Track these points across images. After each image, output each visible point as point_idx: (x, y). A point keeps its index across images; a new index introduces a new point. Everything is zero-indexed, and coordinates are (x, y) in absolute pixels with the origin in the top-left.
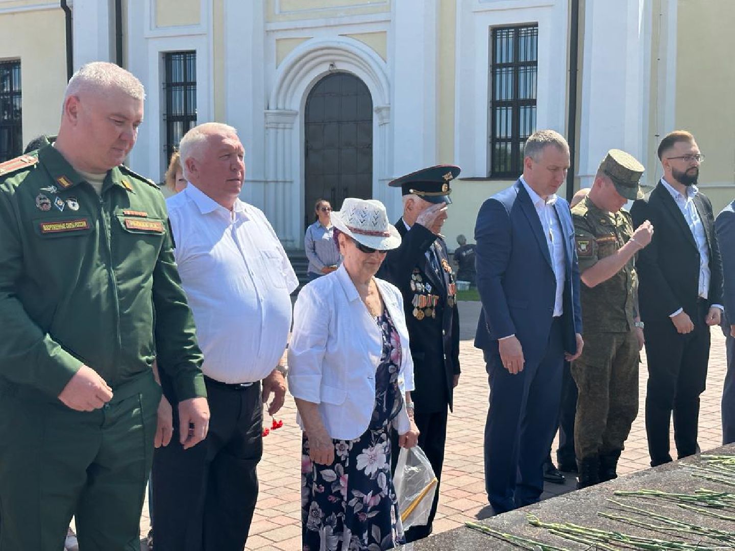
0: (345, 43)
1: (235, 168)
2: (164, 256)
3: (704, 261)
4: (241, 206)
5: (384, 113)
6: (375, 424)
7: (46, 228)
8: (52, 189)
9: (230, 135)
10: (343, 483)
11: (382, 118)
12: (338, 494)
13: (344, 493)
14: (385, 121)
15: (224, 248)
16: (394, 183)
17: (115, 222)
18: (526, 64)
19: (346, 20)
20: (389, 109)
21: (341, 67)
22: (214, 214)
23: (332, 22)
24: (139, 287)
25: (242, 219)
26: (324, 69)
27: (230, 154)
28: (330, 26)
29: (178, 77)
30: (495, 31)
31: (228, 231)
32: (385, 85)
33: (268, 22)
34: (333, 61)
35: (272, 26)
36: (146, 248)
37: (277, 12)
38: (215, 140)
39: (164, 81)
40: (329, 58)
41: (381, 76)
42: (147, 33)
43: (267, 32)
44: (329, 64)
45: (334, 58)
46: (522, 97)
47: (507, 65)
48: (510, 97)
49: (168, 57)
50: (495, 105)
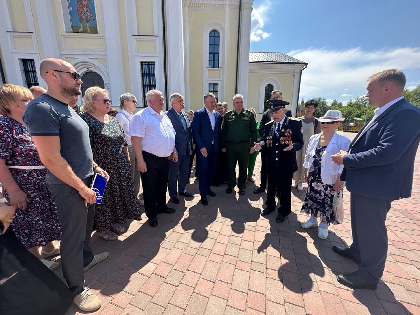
0: (91, 61)
5: (108, 85)
11: (107, 87)
14: (108, 88)
18: (152, 74)
19: (90, 53)
20: (109, 84)
21: (91, 69)
23: (85, 53)
26: (85, 70)
28: (85, 55)
29: (30, 69)
30: (142, 63)
32: (107, 76)
33: (60, 50)
34: (88, 67)
35: (63, 52)
37: (64, 48)
39: (23, 69)
40: (87, 66)
41: (106, 74)
42: (12, 51)
43: (61, 54)
44: (87, 69)
45: (88, 66)
46: (151, 84)
47: (146, 74)
48: (148, 84)
49: (24, 61)
50: (144, 86)
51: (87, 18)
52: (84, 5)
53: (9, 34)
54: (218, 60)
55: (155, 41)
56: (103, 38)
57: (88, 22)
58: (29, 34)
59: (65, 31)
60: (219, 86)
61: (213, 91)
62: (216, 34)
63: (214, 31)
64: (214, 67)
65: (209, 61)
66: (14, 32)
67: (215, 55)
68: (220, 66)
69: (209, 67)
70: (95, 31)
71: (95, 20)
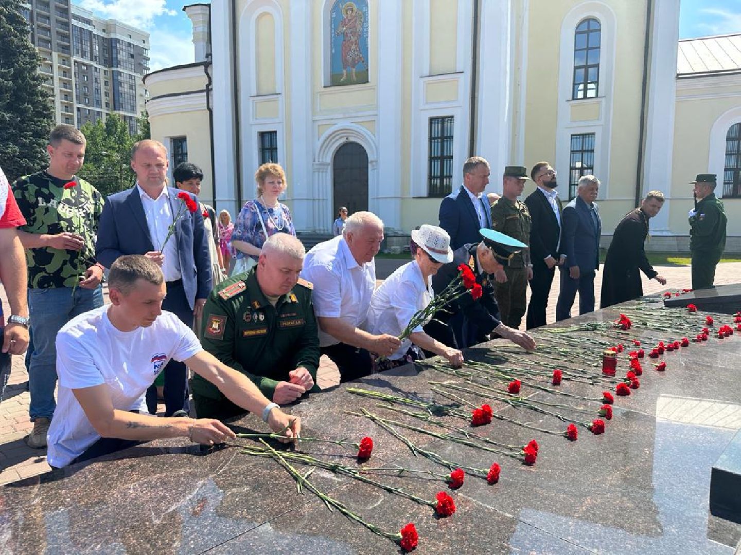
0: (354, 126)
5: (374, 163)
11: (373, 166)
14: (375, 167)
18: (447, 137)
19: (354, 115)
20: (376, 161)
21: (352, 139)
23: (347, 116)
26: (343, 141)
28: (346, 118)
29: (268, 145)
30: (432, 120)
32: (374, 147)
33: (314, 116)
34: (348, 136)
35: (316, 118)
37: (318, 110)
39: (260, 147)
40: (345, 135)
41: (373, 145)
42: (251, 122)
43: (313, 121)
44: (345, 138)
45: (348, 134)
46: (445, 154)
47: (438, 138)
48: (439, 155)
49: (262, 135)
50: (431, 159)
51: (354, 60)
52: (352, 43)
53: (252, 99)
54: (596, 80)
55: (457, 81)
56: (374, 89)
57: (354, 67)
58: (276, 96)
59: (323, 85)
60: (598, 139)
61: (582, 151)
62: (593, 26)
63: (588, 20)
64: (585, 97)
65: (575, 84)
66: (257, 96)
67: (590, 70)
68: (599, 95)
69: (573, 99)
70: (363, 78)
71: (365, 61)
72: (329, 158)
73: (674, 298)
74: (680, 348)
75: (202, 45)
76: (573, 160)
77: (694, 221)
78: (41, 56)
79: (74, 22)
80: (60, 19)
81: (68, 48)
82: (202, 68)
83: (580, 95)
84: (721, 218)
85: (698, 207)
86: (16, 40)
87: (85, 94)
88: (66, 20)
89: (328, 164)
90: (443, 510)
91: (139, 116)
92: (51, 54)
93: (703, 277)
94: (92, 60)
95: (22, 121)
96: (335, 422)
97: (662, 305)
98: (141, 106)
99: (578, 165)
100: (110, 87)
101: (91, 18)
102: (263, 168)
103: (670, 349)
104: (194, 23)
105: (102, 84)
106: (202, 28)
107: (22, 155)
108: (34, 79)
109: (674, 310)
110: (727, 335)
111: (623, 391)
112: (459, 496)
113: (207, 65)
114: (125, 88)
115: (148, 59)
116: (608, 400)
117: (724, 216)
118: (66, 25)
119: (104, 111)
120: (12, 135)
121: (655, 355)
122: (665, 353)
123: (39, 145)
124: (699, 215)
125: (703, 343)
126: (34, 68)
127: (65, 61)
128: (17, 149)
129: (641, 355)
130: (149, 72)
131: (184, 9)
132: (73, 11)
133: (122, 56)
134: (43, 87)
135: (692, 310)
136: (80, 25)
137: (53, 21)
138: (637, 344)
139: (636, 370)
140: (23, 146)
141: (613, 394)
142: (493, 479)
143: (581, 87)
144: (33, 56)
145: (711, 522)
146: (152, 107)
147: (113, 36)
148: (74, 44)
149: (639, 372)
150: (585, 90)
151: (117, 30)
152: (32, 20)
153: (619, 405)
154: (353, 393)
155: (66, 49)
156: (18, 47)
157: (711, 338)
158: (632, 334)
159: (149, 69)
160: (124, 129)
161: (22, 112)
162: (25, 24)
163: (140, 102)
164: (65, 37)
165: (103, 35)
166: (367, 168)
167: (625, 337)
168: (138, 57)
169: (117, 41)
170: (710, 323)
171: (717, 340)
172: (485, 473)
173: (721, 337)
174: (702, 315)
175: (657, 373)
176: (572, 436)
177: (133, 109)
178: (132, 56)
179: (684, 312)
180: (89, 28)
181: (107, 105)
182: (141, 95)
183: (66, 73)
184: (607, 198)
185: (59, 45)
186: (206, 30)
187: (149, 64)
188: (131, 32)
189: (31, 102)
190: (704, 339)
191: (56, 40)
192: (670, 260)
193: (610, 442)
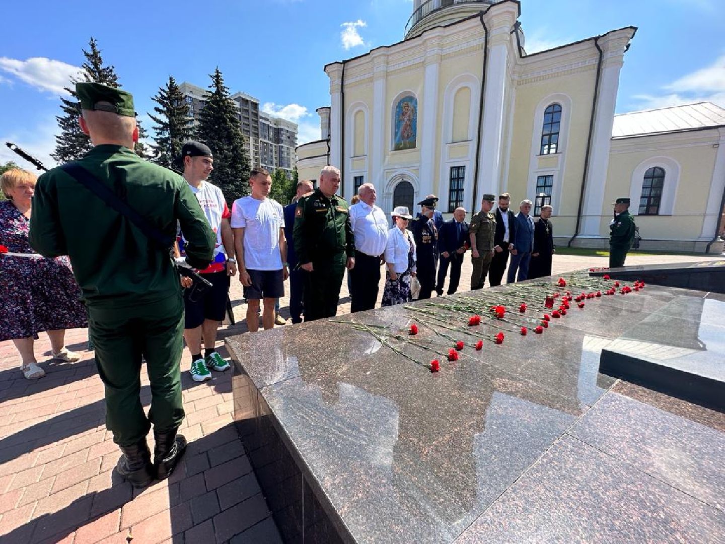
0: (406, 173)
1: (373, 196)
2: (348, 220)
3: (507, 231)
4: (374, 206)
6: (408, 269)
7: (317, 211)
8: (318, 201)
9: (372, 187)
10: (399, 286)
11: (416, 195)
12: (397, 289)
13: (399, 288)
15: (369, 217)
16: (419, 204)
17: (335, 209)
18: (461, 178)
19: (407, 166)
20: (418, 192)
21: (405, 180)
22: (367, 208)
24: (341, 226)
25: (375, 210)
26: (400, 180)
27: (372, 191)
28: (402, 168)
30: (452, 168)
31: (371, 212)
35: (386, 168)
36: (343, 216)
37: (387, 164)
38: (368, 188)
39: (354, 185)
40: (401, 177)
41: (417, 183)
42: (350, 171)
43: (384, 170)
44: (402, 179)
45: (403, 177)
46: (459, 188)
47: (455, 179)
48: (456, 188)
49: (356, 178)
50: (451, 190)
51: (408, 135)
52: (407, 125)
53: (351, 159)
54: (557, 143)
55: (468, 145)
56: (419, 151)
57: (408, 139)
58: (364, 157)
59: (390, 150)
60: (555, 179)
61: (545, 186)
62: (556, 108)
63: (554, 105)
64: (549, 153)
65: (542, 145)
66: (355, 157)
67: (553, 136)
68: (558, 152)
69: (541, 154)
70: (413, 146)
71: (415, 136)
72: (392, 191)
73: (595, 272)
74: (595, 297)
75: (326, 130)
76: (537, 192)
77: (613, 227)
78: (245, 139)
79: (261, 120)
80: (254, 119)
81: (257, 134)
82: (326, 142)
83: (546, 152)
84: (632, 225)
85: (617, 218)
86: (233, 131)
87: (265, 158)
88: (256, 120)
89: (391, 194)
90: (452, 358)
91: (292, 169)
92: (249, 138)
93: (617, 260)
94: (269, 140)
95: (236, 173)
96: (397, 320)
97: (588, 275)
98: (293, 164)
99: (541, 194)
100: (278, 155)
101: (269, 118)
102: (354, 197)
103: (588, 297)
104: (322, 118)
105: (274, 153)
106: (326, 121)
107: (236, 191)
108: (242, 151)
109: (595, 278)
110: (627, 292)
111: (556, 315)
112: (461, 353)
113: (328, 141)
114: (285, 155)
115: (296, 139)
116: (547, 319)
117: (634, 224)
118: (257, 122)
119: (274, 167)
120: (232, 180)
121: (578, 300)
122: (585, 299)
123: (244, 185)
124: (617, 223)
125: (610, 296)
126: (242, 145)
127: (256, 141)
128: (233, 187)
129: (570, 299)
130: (297, 146)
131: (317, 110)
132: (260, 114)
133: (284, 138)
134: (245, 155)
135: (606, 278)
136: (263, 121)
137: (250, 120)
138: (568, 294)
139: (566, 306)
140: (236, 186)
141: (550, 317)
142: (479, 348)
143: (546, 147)
144: (241, 139)
145: (598, 376)
146: (299, 165)
147: (279, 127)
148: (260, 132)
149: (567, 307)
150: (549, 149)
151: (282, 123)
152: (240, 120)
153: (552, 322)
154: (406, 308)
155: (256, 135)
156: (235, 135)
157: (617, 293)
158: (566, 288)
159: (297, 144)
160: (284, 177)
161: (236, 168)
162: (238, 122)
163: (292, 162)
164: (256, 128)
165: (275, 127)
166: (413, 196)
167: (561, 290)
168: (292, 138)
169: (282, 129)
170: (617, 285)
171: (620, 295)
172: (475, 345)
173: (623, 293)
174: (613, 282)
175: (579, 309)
176: (524, 333)
177: (289, 166)
178: (289, 138)
179: (601, 279)
180: (267, 123)
181: (276, 164)
182: (293, 158)
183: (256, 147)
184: (559, 215)
185: (253, 132)
186: (328, 122)
187: (297, 142)
188: (288, 124)
189: (241, 163)
190: (612, 293)
191: (252, 130)
192: (598, 253)
193: (545, 338)
